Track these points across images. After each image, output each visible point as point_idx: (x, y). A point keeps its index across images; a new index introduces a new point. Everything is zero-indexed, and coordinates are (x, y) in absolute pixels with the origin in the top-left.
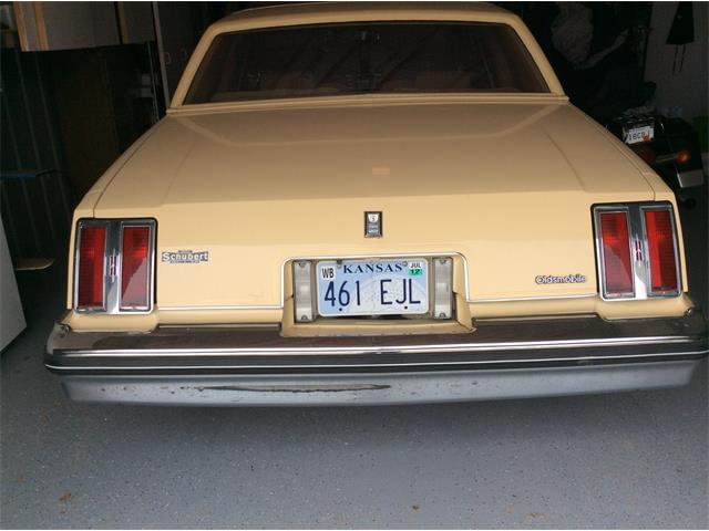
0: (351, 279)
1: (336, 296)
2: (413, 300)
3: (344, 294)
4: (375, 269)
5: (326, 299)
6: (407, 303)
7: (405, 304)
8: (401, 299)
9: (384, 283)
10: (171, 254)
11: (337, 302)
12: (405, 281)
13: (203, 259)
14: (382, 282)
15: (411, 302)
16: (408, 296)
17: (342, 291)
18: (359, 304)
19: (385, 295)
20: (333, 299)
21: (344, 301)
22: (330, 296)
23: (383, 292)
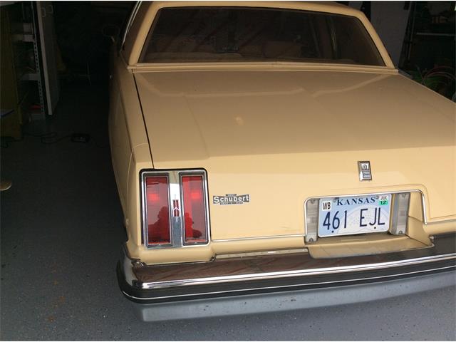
0: (342, 209)
1: (331, 222)
2: (381, 222)
3: (336, 221)
4: (358, 201)
5: (324, 225)
6: (376, 225)
7: (374, 226)
8: (373, 223)
9: (363, 212)
10: (220, 197)
11: (331, 226)
12: (376, 209)
13: (245, 201)
14: (362, 210)
15: (379, 224)
16: (377, 220)
17: (335, 218)
18: (345, 227)
19: (363, 220)
20: (329, 225)
21: (336, 225)
22: (327, 223)
23: (362, 218)
